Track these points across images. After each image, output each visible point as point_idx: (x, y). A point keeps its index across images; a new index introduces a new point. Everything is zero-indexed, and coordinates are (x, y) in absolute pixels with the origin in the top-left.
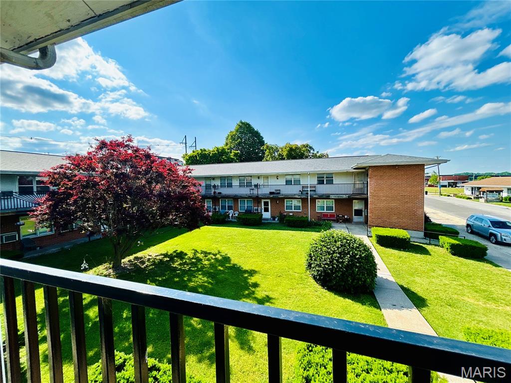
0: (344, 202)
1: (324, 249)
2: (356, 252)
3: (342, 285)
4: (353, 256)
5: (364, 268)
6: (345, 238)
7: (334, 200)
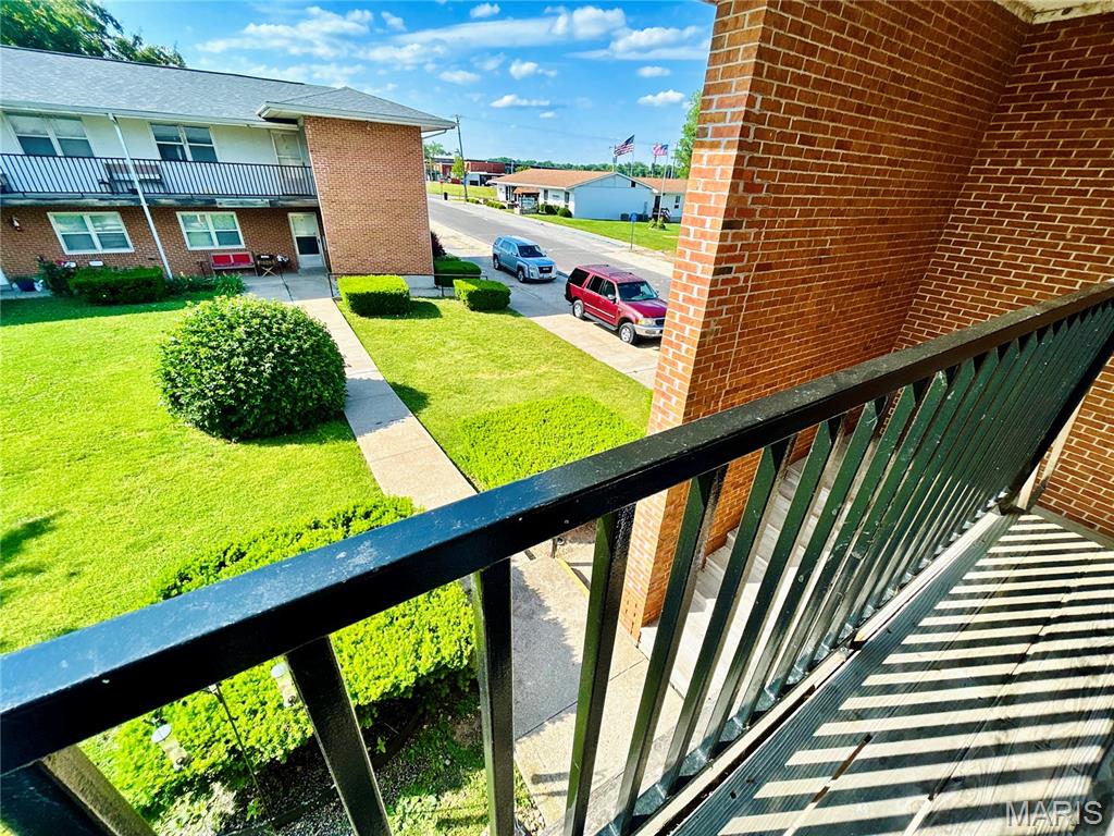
0: (267, 217)
1: (203, 352)
2: (288, 343)
3: (272, 421)
4: (285, 351)
5: (313, 372)
6: (255, 315)
7: (233, 213)
